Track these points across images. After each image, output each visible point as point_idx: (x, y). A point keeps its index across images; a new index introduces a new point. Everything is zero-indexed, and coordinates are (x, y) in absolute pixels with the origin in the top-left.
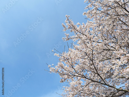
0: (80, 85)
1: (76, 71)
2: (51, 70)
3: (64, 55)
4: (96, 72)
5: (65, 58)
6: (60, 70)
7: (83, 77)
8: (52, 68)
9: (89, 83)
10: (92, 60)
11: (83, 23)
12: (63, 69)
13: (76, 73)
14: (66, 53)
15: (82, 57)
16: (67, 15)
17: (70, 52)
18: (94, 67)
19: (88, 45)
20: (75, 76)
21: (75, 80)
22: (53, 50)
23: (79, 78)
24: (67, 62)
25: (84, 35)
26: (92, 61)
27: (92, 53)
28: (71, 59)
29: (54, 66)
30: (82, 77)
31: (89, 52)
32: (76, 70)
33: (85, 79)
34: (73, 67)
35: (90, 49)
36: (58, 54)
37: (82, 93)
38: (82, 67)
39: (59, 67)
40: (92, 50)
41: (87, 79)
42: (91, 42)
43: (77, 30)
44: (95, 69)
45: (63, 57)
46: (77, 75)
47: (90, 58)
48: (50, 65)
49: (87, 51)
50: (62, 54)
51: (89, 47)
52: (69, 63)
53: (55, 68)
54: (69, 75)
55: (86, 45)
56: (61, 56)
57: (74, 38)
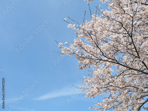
0: (109, 74)
1: (103, 53)
2: (63, 52)
3: (83, 27)
4: (136, 56)
5: (86, 32)
6: (78, 51)
7: (114, 62)
8: (65, 48)
9: (123, 72)
12: (82, 49)
13: (103, 55)
14: (87, 23)
15: (113, 31)
18: (133, 47)
19: (125, 9)
20: (102, 60)
21: (101, 67)
22: (65, 19)
23: (108, 63)
24: (89, 39)
26: (131, 37)
27: (131, 23)
28: (96, 33)
29: (68, 45)
30: (112, 62)
31: (127, 22)
32: (104, 50)
33: (117, 65)
34: (98, 47)
36: (74, 25)
37: (111, 86)
38: (113, 46)
39: (76, 47)
40: (133, 18)
41: (121, 66)
42: (131, 4)
44: (134, 50)
46: (106, 59)
47: (128, 32)
48: (62, 44)
49: (123, 21)
50: (80, 26)
51: (127, 12)
52: (92, 39)
53: (70, 48)
54: (91, 59)
55: (122, 8)
56: (78, 29)
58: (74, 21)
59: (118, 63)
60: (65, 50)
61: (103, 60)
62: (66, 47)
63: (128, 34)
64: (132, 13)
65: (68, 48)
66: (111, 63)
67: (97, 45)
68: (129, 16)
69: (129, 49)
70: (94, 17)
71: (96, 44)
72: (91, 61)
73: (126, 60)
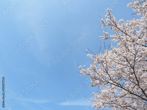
1: (110, 78)
2: (81, 72)
4: (137, 83)
5: (99, 61)
6: (92, 73)
7: (118, 86)
8: (83, 70)
9: (125, 95)
11: (128, 21)
12: (95, 72)
14: (101, 55)
16: (108, 9)
17: (106, 54)
18: (134, 77)
19: (130, 48)
20: (109, 83)
21: (108, 88)
22: (86, 50)
23: (113, 86)
24: (101, 66)
25: (127, 36)
26: (133, 69)
27: (134, 58)
28: (107, 63)
29: (85, 68)
30: (117, 86)
31: (130, 58)
32: (111, 76)
33: (120, 88)
34: (107, 73)
36: (92, 55)
38: (119, 74)
39: (91, 70)
40: (135, 55)
41: (123, 90)
42: (134, 45)
43: (118, 28)
44: (135, 79)
45: (98, 59)
46: (112, 82)
47: (131, 65)
48: (82, 67)
49: (127, 56)
50: (96, 56)
51: (131, 51)
52: (104, 67)
53: (87, 70)
54: (101, 81)
55: (127, 47)
56: (94, 58)
57: (113, 38)
58: (92, 52)
59: (121, 87)
60: (83, 72)
63: (131, 66)
64: (134, 52)
65: (85, 70)
68: (132, 54)
69: (131, 78)
73: (128, 86)
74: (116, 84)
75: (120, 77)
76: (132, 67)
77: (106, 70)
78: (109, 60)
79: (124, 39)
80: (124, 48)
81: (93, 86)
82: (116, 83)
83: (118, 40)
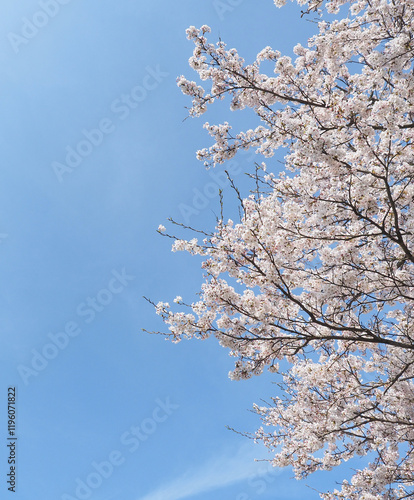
1: (311, 314)
5: (235, 256)
6: (221, 320)
7: (360, 339)
8: (179, 316)
9: (405, 369)
10: (399, 235)
11: (299, 46)
12: (235, 311)
13: (314, 320)
14: (234, 227)
16: (191, 28)
19: (349, 156)
22: (161, 227)
24: (251, 274)
25: (316, 109)
26: (400, 241)
27: (384, 195)
29: (184, 306)
30: (354, 339)
31: (367, 197)
33: (373, 346)
34: (289, 296)
35: (369, 177)
36: (194, 242)
37: (372, 420)
38: (343, 284)
39: (212, 307)
40: (385, 179)
42: (363, 137)
43: (265, 91)
45: (225, 249)
46: (324, 331)
47: (382, 228)
48: (167, 304)
49: (352, 195)
50: (213, 239)
51: (358, 167)
52: (264, 275)
53: (194, 314)
54: (274, 341)
55: (336, 158)
56: (209, 250)
57: (258, 140)
58: (190, 230)
59: (377, 340)
60: (182, 324)
61: (318, 338)
62: (182, 313)
63: (384, 232)
64: (375, 164)
65: (187, 316)
66: (351, 341)
67: (284, 292)
69: (404, 285)
70: (253, 203)
71: (280, 288)
72: (277, 346)
73: (405, 323)
74: (346, 334)
75: (353, 296)
76: (389, 235)
77: (281, 284)
78: (278, 240)
79: (309, 127)
80: (321, 164)
81: (244, 373)
82: (347, 329)
83: (281, 140)
